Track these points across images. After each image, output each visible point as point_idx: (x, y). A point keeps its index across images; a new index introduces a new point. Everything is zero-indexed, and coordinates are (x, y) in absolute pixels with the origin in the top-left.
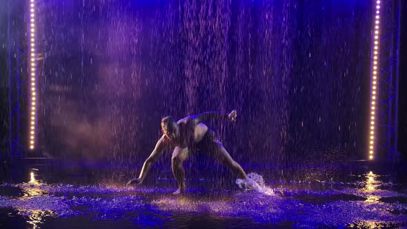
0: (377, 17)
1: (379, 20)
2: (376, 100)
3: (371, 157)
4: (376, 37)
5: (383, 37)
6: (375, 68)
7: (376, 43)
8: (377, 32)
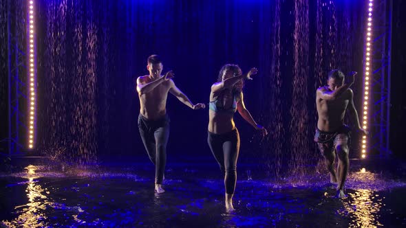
0: (370, 19)
1: (371, 22)
2: (368, 101)
3: (363, 156)
4: (369, 39)
5: (375, 39)
6: (367, 69)
7: (369, 44)
8: (369, 34)
